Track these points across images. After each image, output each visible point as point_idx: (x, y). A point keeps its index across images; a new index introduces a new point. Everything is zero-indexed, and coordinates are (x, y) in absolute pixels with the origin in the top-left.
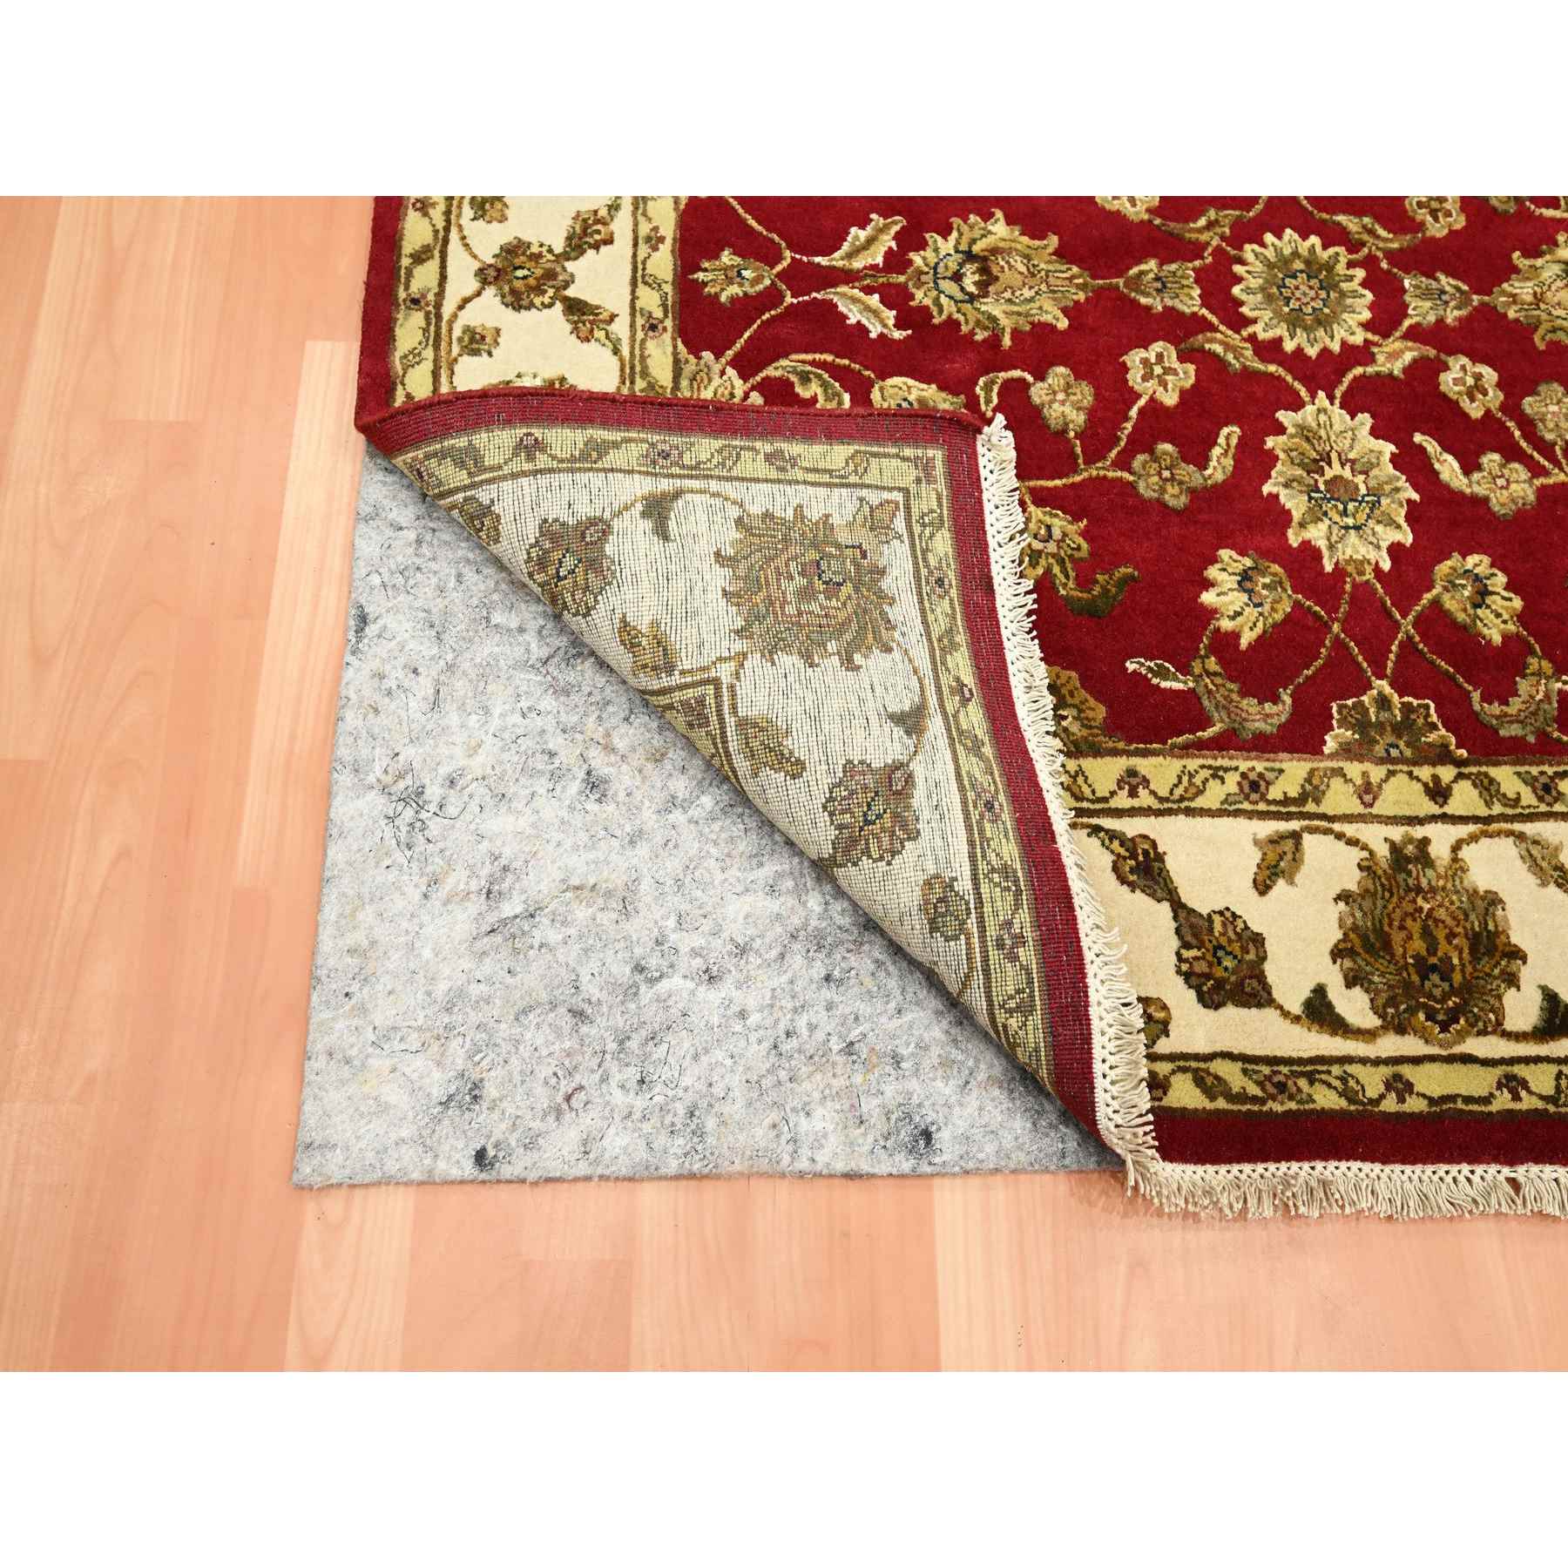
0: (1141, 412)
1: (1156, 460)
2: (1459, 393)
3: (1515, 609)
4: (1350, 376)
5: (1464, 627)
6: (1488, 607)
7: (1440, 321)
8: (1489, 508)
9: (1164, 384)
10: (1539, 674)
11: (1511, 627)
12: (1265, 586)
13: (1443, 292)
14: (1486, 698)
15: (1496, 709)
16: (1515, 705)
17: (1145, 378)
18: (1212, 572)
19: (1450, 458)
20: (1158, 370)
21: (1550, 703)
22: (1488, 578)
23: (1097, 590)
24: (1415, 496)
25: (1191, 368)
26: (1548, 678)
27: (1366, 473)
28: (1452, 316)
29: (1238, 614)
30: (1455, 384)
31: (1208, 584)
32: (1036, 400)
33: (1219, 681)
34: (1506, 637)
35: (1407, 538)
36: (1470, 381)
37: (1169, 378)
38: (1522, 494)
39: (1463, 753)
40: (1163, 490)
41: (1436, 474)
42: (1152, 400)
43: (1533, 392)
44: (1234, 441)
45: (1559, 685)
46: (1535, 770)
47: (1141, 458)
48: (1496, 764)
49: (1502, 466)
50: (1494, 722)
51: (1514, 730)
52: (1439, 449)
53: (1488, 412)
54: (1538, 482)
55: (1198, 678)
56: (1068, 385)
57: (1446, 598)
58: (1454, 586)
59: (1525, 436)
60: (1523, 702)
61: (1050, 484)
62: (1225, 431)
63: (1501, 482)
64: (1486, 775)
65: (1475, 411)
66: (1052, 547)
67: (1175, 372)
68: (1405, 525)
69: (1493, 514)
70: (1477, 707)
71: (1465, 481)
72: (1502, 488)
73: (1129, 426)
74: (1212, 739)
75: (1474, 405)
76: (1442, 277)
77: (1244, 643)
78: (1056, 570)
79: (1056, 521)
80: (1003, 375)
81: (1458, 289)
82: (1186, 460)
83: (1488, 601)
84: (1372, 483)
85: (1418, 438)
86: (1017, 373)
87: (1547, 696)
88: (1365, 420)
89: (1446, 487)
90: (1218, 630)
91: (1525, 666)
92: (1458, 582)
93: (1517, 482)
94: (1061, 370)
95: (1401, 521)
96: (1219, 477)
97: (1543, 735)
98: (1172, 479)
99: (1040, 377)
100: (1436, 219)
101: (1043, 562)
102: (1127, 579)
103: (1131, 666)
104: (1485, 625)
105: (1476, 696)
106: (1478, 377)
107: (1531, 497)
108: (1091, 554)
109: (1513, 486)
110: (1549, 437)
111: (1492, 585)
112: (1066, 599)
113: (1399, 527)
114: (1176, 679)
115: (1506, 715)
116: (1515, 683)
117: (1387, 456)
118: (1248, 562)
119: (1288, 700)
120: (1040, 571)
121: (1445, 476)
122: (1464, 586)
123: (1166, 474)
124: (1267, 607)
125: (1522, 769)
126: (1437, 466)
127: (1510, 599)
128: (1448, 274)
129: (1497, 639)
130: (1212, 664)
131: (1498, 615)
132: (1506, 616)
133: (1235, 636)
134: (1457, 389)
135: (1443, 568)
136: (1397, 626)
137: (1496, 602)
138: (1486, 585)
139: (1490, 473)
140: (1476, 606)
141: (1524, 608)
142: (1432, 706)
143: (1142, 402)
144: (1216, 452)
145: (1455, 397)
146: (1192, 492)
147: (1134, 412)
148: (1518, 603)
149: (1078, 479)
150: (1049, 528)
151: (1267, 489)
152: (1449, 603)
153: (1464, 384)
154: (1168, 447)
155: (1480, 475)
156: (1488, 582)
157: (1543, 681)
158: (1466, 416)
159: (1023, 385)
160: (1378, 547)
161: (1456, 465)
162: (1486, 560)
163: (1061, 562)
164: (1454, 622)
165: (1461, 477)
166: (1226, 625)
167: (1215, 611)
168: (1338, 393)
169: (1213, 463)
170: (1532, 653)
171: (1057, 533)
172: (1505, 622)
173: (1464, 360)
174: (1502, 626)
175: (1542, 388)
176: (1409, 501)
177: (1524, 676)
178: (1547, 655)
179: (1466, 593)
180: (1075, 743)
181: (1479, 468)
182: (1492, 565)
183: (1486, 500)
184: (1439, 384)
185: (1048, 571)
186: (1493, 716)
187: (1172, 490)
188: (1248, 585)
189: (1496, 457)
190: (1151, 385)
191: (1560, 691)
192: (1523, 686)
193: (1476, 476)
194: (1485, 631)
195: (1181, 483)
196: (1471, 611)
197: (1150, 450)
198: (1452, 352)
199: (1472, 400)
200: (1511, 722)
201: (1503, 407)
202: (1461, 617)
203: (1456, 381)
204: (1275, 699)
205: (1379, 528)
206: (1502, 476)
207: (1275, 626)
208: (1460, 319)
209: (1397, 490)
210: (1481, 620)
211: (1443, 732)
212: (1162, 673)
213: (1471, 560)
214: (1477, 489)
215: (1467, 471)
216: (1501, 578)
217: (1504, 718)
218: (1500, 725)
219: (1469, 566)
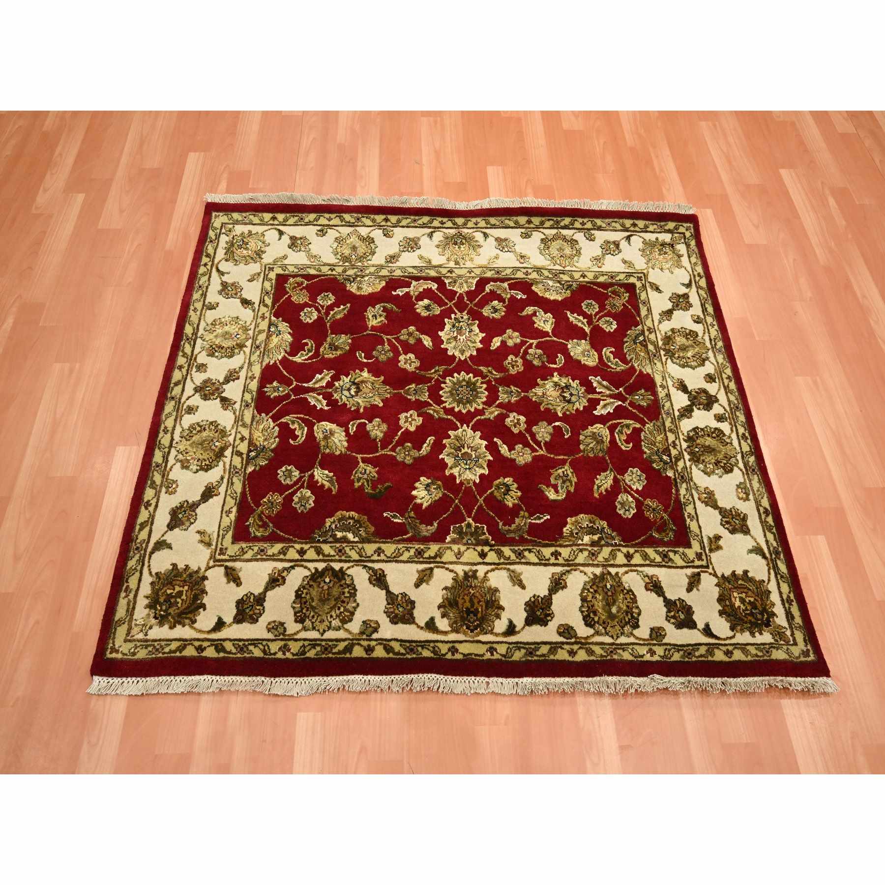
0: (402, 433)
1: (404, 449)
2: (511, 425)
4: (475, 419)
5: (500, 501)
6: (509, 495)
7: (509, 401)
8: (516, 463)
9: (411, 424)
10: (523, 517)
11: (516, 501)
12: (434, 489)
13: (512, 392)
14: (504, 525)
15: (507, 528)
16: (513, 526)
17: (405, 422)
18: (417, 485)
19: (505, 446)
20: (410, 420)
21: (526, 526)
22: (511, 485)
23: (378, 490)
24: (491, 458)
25: (421, 419)
26: (526, 518)
27: (476, 451)
28: (514, 400)
29: (423, 498)
31: (415, 488)
32: (368, 429)
33: (413, 519)
34: (514, 505)
35: (486, 472)
36: (516, 421)
37: (413, 422)
38: (528, 458)
39: (493, 542)
40: (405, 458)
41: (500, 451)
42: (407, 429)
43: (536, 424)
44: (432, 442)
45: (530, 520)
46: (516, 548)
47: (399, 448)
48: (504, 546)
49: (522, 449)
50: (505, 532)
51: (512, 535)
52: (502, 443)
53: (520, 431)
54: (533, 454)
55: (406, 519)
56: (379, 424)
57: (496, 491)
58: (499, 488)
59: (531, 439)
60: (516, 526)
61: (368, 456)
62: (429, 438)
63: (521, 454)
64: (500, 549)
65: (516, 431)
66: (365, 476)
67: (415, 420)
68: (486, 468)
70: (500, 527)
71: (509, 454)
72: (521, 456)
73: (397, 438)
74: (408, 538)
75: (516, 429)
76: (513, 388)
77: (424, 507)
78: (366, 484)
79: (368, 468)
80: (359, 421)
81: (517, 391)
82: (414, 448)
83: (509, 493)
84: (477, 454)
85: (495, 440)
86: (363, 421)
87: (525, 524)
88: (478, 434)
89: (502, 456)
90: (415, 503)
91: (519, 514)
93: (526, 454)
94: (378, 419)
95: (485, 466)
96: (425, 453)
97: (522, 537)
98: (409, 455)
99: (370, 422)
100: (513, 368)
101: (362, 481)
102: (389, 487)
103: (385, 515)
104: (507, 501)
105: (501, 524)
106: (518, 420)
107: (530, 459)
108: (378, 478)
109: (525, 456)
110: (540, 439)
111: (512, 488)
112: (368, 493)
113: (484, 468)
114: (399, 519)
115: (509, 530)
116: (515, 520)
117: (484, 445)
118: (429, 481)
119: (436, 524)
120: (360, 484)
121: (502, 452)
122: (502, 488)
123: (407, 453)
124: (433, 495)
125: (512, 548)
126: (500, 449)
127: (517, 492)
128: (515, 386)
129: (511, 505)
130: (412, 514)
131: (512, 497)
132: (515, 498)
133: (422, 505)
134: (511, 423)
135: (497, 482)
136: (478, 500)
137: (512, 493)
138: (510, 488)
139: (518, 451)
140: (505, 495)
141: (522, 495)
142: (485, 527)
143: (403, 430)
144: (425, 445)
146: (415, 459)
147: (399, 433)
148: (519, 494)
149: (378, 454)
150: (365, 470)
151: (441, 457)
152: (496, 494)
153: (514, 422)
154: (409, 444)
157: (524, 519)
158: (513, 432)
159: (365, 424)
160: (476, 475)
161: (507, 448)
162: (511, 479)
163: (368, 481)
164: (497, 500)
165: (508, 452)
166: (418, 501)
167: (416, 497)
168: (470, 425)
169: (423, 449)
170: (522, 509)
171: (368, 472)
172: (514, 500)
173: (515, 414)
175: (540, 423)
176: (489, 460)
177: (518, 517)
178: (527, 510)
179: (503, 490)
180: (363, 539)
181: (514, 449)
182: (514, 481)
183: (515, 460)
184: (505, 422)
185: (363, 484)
186: (505, 530)
187: (408, 458)
188: (428, 488)
189: (521, 446)
190: (407, 424)
191: (530, 522)
192: (517, 520)
193: (513, 452)
194: (507, 503)
195: (411, 456)
196: (503, 496)
197: (402, 445)
198: (512, 411)
199: (515, 427)
200: (511, 532)
201: (526, 430)
202: (499, 498)
203: (511, 421)
204: (432, 525)
205: (477, 469)
206: (521, 452)
207: (435, 501)
208: (516, 401)
209: (485, 456)
210: (506, 499)
211: (487, 535)
212: (395, 517)
213: (506, 480)
214: (513, 456)
215: (510, 450)
216: (516, 485)
217: (509, 531)
218: (507, 534)
219: (505, 481)
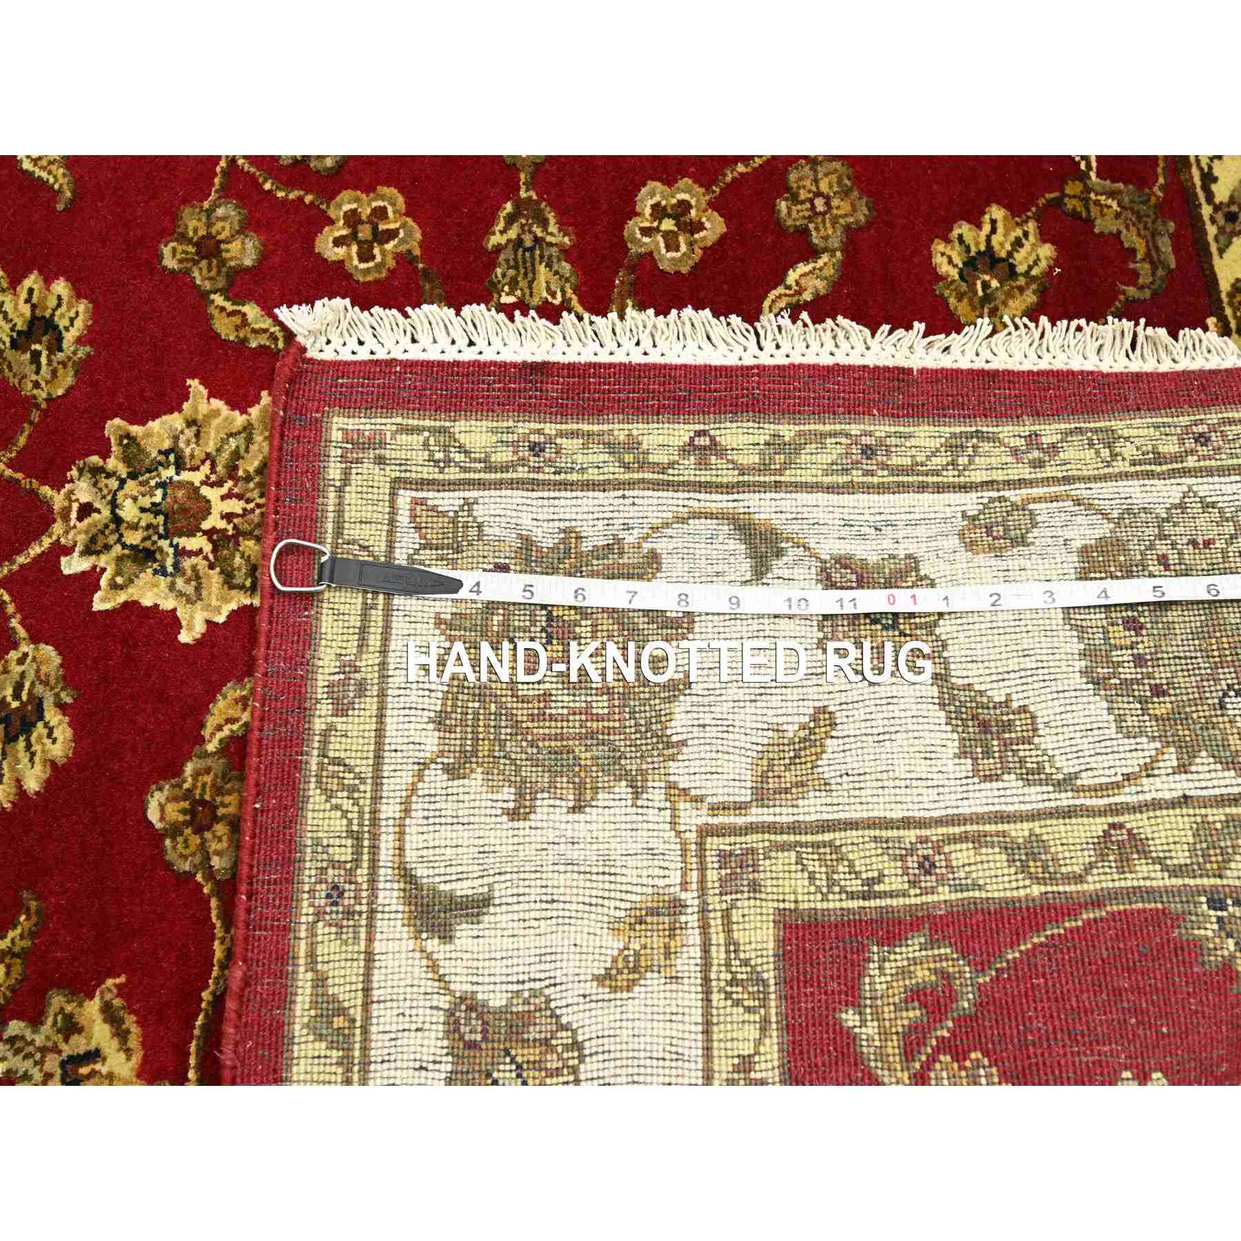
2: (691, 244)
3: (1005, 218)
5: (1043, 294)
6: (1010, 254)
7: (566, 253)
8: (860, 229)
10: (1085, 200)
11: (1031, 226)
13: (519, 242)
16: (1133, 239)
19: (792, 276)
21: (1120, 192)
22: (968, 249)
26: (1088, 189)
28: (555, 235)
30: (677, 250)
34: (1044, 237)
36: (668, 225)
38: (834, 178)
39: (1209, 321)
41: (816, 298)
45: (1093, 175)
46: (1212, 230)
48: (1213, 280)
49: (795, 199)
50: (1160, 272)
51: (1165, 245)
52: (780, 290)
53: (714, 205)
58: (987, 298)
60: (1127, 227)
63: (820, 204)
64: (1231, 295)
65: (714, 227)
69: (869, 224)
71: (825, 258)
72: (828, 204)
75: (707, 225)
76: (495, 240)
81: (511, 220)
83: (1003, 254)
87: (1112, 194)
89: (836, 287)
91: (1075, 215)
92: (980, 293)
93: (816, 181)
100: (392, 234)
104: (1036, 263)
106: (659, 212)
109: (824, 187)
111: (977, 244)
115: (1148, 257)
116: (1102, 234)
121: (822, 286)
122: (986, 285)
125: (1214, 248)
126: (808, 296)
127: (993, 222)
128: (487, 229)
129: (1048, 251)
131: (1018, 243)
132: (1019, 232)
134: (683, 248)
137: (1001, 243)
138: (979, 253)
139: (810, 219)
140: (1012, 273)
141: (1000, 203)
145: (699, 252)
148: (996, 212)
153: (675, 234)
155: (814, 233)
156: (973, 249)
157: (1092, 195)
158: (723, 239)
161: (802, 268)
162: (939, 246)
165: (820, 263)
170: (1058, 204)
172: (1026, 234)
173: (633, 227)
174: (1032, 238)
178: (1057, 184)
179: (995, 284)
181: (803, 233)
182: (948, 241)
183: (847, 228)
184: (678, 273)
186: (1153, 274)
189: (780, 205)
191: (1098, 175)
192: (1104, 225)
193: (815, 239)
194: (1043, 264)
196: (1022, 281)
198: (621, 245)
199: (700, 227)
200: (1157, 248)
201: (703, 181)
202: (1031, 297)
203: (672, 245)
206: (811, 201)
208: (562, 225)
210: (1030, 268)
213: (944, 268)
214: (835, 243)
215: (811, 253)
216: (963, 229)
217: (1152, 258)
218: (1165, 266)
219: (954, 273)
